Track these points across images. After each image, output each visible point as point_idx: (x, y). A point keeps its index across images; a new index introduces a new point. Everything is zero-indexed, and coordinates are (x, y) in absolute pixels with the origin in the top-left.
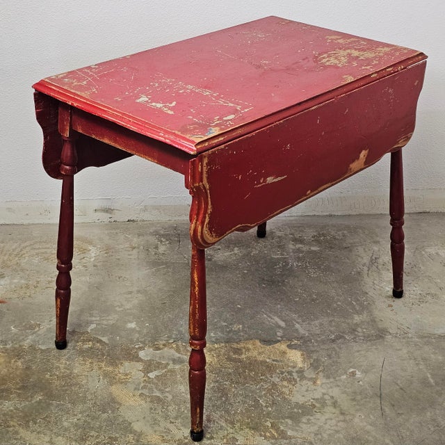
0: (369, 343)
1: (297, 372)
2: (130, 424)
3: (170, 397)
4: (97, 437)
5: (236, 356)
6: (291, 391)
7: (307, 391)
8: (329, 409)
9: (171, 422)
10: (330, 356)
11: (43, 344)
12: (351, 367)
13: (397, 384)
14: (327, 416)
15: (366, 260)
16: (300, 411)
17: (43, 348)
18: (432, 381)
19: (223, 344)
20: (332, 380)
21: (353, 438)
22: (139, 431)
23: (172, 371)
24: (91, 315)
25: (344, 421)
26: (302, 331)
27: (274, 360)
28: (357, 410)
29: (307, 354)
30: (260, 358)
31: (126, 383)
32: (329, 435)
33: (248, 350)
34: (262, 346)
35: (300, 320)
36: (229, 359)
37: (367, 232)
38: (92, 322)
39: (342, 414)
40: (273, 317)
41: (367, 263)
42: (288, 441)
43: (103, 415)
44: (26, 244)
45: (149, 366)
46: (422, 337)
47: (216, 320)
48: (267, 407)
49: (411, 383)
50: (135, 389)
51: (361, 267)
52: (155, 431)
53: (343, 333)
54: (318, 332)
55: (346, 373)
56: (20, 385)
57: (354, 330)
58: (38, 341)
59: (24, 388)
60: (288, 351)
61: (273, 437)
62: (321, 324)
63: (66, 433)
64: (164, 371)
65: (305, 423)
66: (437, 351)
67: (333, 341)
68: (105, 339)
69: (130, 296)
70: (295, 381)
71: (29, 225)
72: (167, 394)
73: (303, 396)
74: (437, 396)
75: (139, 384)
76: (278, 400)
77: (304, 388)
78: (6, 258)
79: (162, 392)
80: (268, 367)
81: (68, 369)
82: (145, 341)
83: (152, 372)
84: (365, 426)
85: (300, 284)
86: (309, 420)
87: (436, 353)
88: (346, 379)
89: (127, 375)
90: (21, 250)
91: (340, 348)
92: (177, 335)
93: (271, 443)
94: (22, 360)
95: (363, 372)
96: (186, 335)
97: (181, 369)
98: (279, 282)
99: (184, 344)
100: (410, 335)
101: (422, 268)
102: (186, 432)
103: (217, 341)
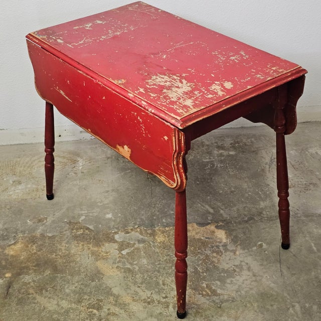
0: (271, 222)
1: (222, 246)
2: (111, 289)
3: (137, 268)
4: (89, 300)
6: (219, 261)
7: (230, 259)
8: (245, 273)
9: (139, 287)
10: (244, 233)
11: (50, 232)
12: (259, 241)
13: (291, 252)
14: (244, 277)
15: (267, 160)
16: (226, 275)
17: (50, 235)
18: (315, 249)
19: (172, 228)
20: (246, 251)
21: (262, 294)
22: (117, 294)
23: (138, 249)
24: (82, 210)
25: (256, 281)
26: (225, 216)
27: (206, 238)
28: (264, 273)
29: (229, 232)
30: (197, 237)
31: (107, 259)
32: (246, 292)
33: (189, 231)
34: (198, 227)
35: (223, 207)
37: (267, 139)
38: (82, 215)
39: (254, 276)
40: (205, 206)
41: (268, 163)
42: (218, 297)
43: (92, 283)
44: (35, 158)
45: (122, 245)
46: (307, 216)
47: (166, 210)
48: (203, 273)
49: (301, 251)
50: (114, 263)
51: (265, 165)
52: (128, 294)
53: (254, 215)
54: (236, 216)
55: (256, 245)
56: (35, 263)
57: (261, 213)
58: (46, 230)
59: (37, 265)
60: (216, 230)
61: (208, 295)
62: (238, 210)
63: (68, 298)
64: (132, 249)
65: (229, 284)
66: (318, 226)
67: (247, 222)
68: (91, 227)
69: (107, 194)
70: (222, 253)
71: (36, 143)
73: (227, 264)
74: (318, 260)
75: (116, 259)
76: (210, 268)
77: (228, 258)
78: (22, 169)
79: (131, 264)
80: (202, 243)
81: (67, 251)
82: (118, 227)
83: (124, 250)
84: (270, 284)
85: (223, 180)
86: (232, 281)
87: (317, 228)
88: (256, 250)
89: (107, 253)
90: (32, 163)
91: (251, 227)
92: (140, 222)
93: (207, 299)
94: (36, 245)
95: (267, 244)
96: (147, 222)
97: (143, 247)
98: (208, 179)
99: (145, 228)
100: (299, 215)
101: (306, 164)
102: (148, 293)
103: (168, 225)
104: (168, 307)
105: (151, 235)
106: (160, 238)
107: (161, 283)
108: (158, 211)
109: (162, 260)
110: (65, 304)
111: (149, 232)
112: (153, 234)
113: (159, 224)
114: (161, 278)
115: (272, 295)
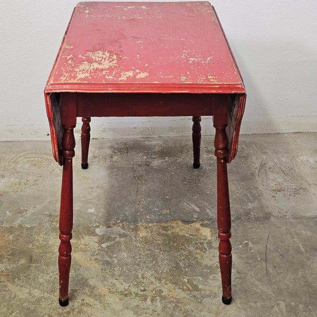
0: (258, 223)
1: (207, 243)
2: (87, 280)
3: (116, 261)
5: (164, 232)
6: (202, 257)
7: (214, 256)
9: (116, 279)
11: (28, 223)
12: (246, 240)
13: (278, 252)
15: (257, 165)
16: (208, 271)
17: (28, 226)
18: (303, 249)
19: (155, 224)
22: (93, 285)
23: (119, 243)
25: (240, 278)
26: (211, 215)
27: (190, 235)
28: (249, 270)
29: (214, 230)
30: (181, 233)
31: (85, 251)
33: (173, 227)
34: (183, 225)
35: (209, 207)
36: (160, 234)
37: (258, 146)
39: (239, 273)
40: (191, 205)
41: (258, 168)
42: (199, 292)
44: (21, 155)
45: (103, 239)
46: (296, 218)
47: (151, 207)
48: (185, 268)
49: (288, 251)
50: (92, 255)
51: (254, 170)
52: (104, 286)
53: (241, 215)
55: (241, 244)
56: (11, 252)
57: (249, 213)
58: (25, 222)
59: (13, 254)
60: (201, 228)
61: (189, 289)
63: (41, 287)
64: (113, 243)
65: (212, 280)
66: (306, 228)
67: (233, 221)
69: (91, 190)
70: (206, 249)
71: (24, 141)
72: (114, 259)
73: (211, 260)
74: (306, 260)
75: (95, 251)
76: (193, 264)
77: (211, 255)
78: (6, 164)
79: (111, 257)
80: (186, 239)
81: (45, 241)
82: (100, 221)
83: (104, 243)
84: (255, 282)
85: (211, 182)
86: (214, 277)
87: (306, 230)
88: (242, 248)
89: (86, 245)
90: (17, 159)
91: (238, 227)
92: (123, 217)
93: (187, 294)
94: (13, 235)
95: (253, 243)
96: (130, 217)
97: (124, 241)
98: (196, 180)
99: (128, 224)
100: (288, 217)
101: (297, 170)
102: (126, 286)
103: (151, 222)
104: (146, 300)
105: (133, 230)
106: (143, 233)
107: (140, 276)
108: (143, 208)
109: (143, 254)
110: (37, 293)
111: (132, 227)
112: (136, 229)
113: (143, 220)
114: (140, 271)
115: (256, 293)
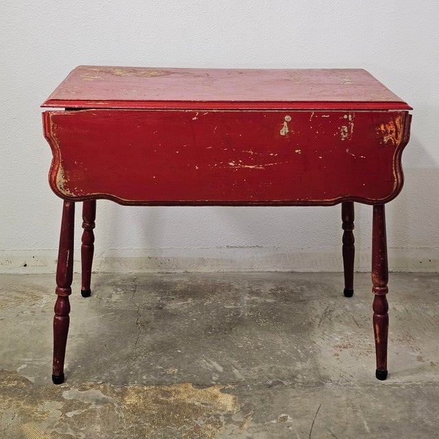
0: (307, 390)
1: (225, 415)
3: (83, 436)
5: (164, 398)
6: (213, 434)
7: (231, 434)
10: (263, 401)
12: (283, 412)
13: (330, 431)
15: (320, 311)
18: (367, 428)
19: (153, 387)
20: (260, 424)
23: (93, 411)
24: (25, 356)
26: (239, 376)
27: (202, 404)
29: (240, 398)
30: (189, 401)
31: (40, 421)
33: (178, 393)
34: (194, 389)
35: (239, 366)
36: (157, 401)
37: (326, 287)
38: (23, 363)
40: (212, 362)
41: (320, 316)
45: (70, 405)
46: (365, 385)
47: (152, 364)
49: (345, 430)
50: (49, 427)
51: (314, 318)
53: (283, 379)
54: (256, 377)
55: (276, 418)
57: (294, 376)
60: (220, 394)
62: (261, 370)
64: (84, 411)
66: (378, 400)
67: (270, 386)
68: (31, 379)
70: (221, 424)
72: (81, 434)
75: (54, 423)
77: (228, 432)
79: (76, 430)
80: (195, 409)
83: (71, 411)
85: (248, 332)
87: (377, 401)
88: (276, 424)
89: (44, 413)
91: (275, 394)
92: (107, 377)
95: (295, 417)
96: (117, 377)
97: (102, 409)
98: (226, 330)
99: (112, 385)
100: (352, 383)
103: (148, 384)
105: (118, 394)
106: (131, 400)
108: (140, 365)
109: (125, 427)
111: (117, 390)
112: (123, 394)
113: (136, 382)
